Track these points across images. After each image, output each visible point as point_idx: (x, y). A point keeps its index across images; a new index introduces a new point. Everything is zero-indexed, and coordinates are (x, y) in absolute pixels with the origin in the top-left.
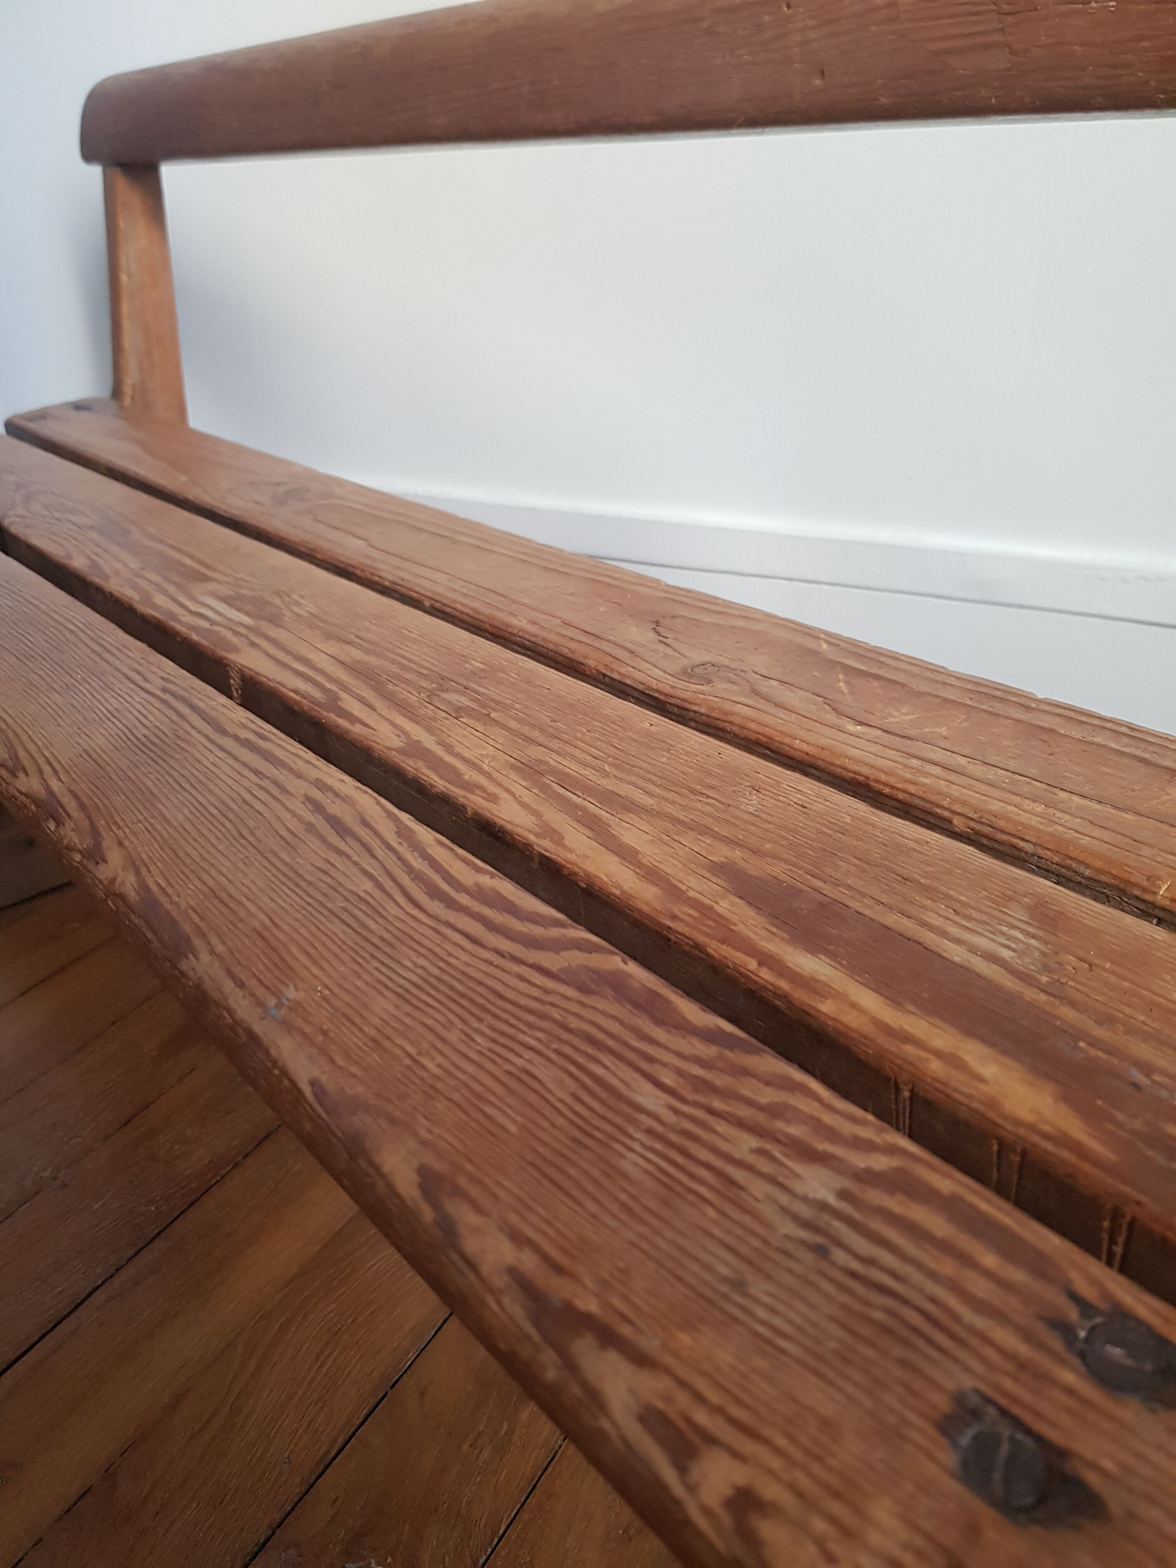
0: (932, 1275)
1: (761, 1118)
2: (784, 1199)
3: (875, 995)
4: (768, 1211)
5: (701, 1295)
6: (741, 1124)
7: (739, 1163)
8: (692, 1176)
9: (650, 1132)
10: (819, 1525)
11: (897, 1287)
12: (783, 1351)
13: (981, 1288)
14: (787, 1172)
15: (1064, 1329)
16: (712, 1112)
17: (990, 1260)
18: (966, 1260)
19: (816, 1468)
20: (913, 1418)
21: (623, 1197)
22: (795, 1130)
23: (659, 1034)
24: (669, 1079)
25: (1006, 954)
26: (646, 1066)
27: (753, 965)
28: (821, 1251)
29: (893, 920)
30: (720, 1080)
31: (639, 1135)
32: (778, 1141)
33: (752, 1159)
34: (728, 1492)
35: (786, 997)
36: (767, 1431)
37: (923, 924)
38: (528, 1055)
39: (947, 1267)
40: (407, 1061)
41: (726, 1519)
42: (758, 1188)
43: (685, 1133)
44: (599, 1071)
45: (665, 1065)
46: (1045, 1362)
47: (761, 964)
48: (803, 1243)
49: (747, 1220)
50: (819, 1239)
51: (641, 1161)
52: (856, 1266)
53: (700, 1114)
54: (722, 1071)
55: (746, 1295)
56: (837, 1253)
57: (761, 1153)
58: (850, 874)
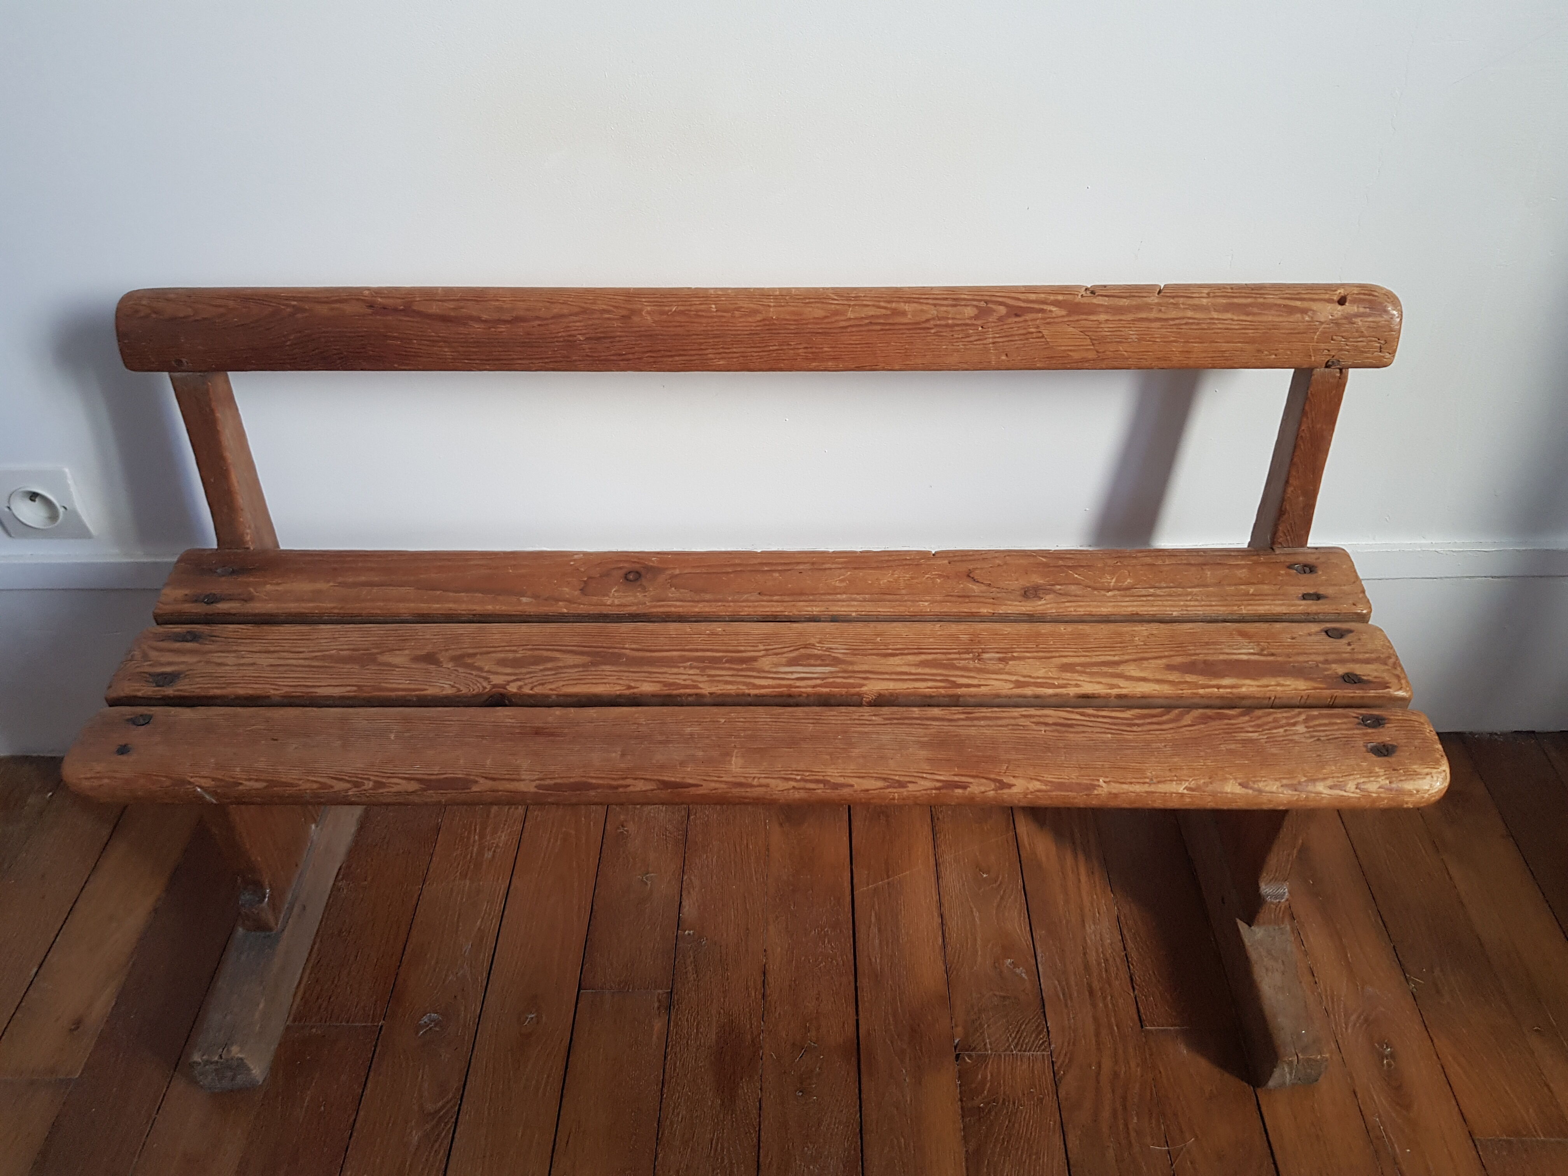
0: (1336, 730)
1: (1276, 724)
2: (1302, 736)
3: (1249, 680)
4: (1303, 740)
6: (1276, 728)
7: (1287, 735)
9: (1266, 742)
10: (1372, 779)
11: (1336, 736)
13: (1344, 726)
14: (1295, 731)
15: (1359, 724)
16: (1269, 730)
17: (1339, 721)
18: (1336, 724)
19: (1364, 772)
20: (1364, 754)
22: (1284, 721)
23: (1233, 721)
24: (1251, 729)
25: (1252, 651)
26: (1243, 730)
27: (1216, 690)
28: (1319, 740)
29: (1221, 657)
30: (1259, 722)
32: (1285, 726)
33: (1287, 733)
34: (1355, 786)
35: (1231, 693)
36: (1352, 773)
37: (1228, 654)
39: (1336, 727)
41: (1358, 791)
42: (1296, 738)
43: (1271, 737)
44: (1239, 738)
45: (1246, 727)
46: (1365, 731)
47: (1218, 689)
48: (1315, 741)
49: (1303, 744)
50: (1316, 738)
51: (1274, 749)
53: (1267, 731)
56: (1322, 738)
57: (1286, 731)
58: (1195, 650)
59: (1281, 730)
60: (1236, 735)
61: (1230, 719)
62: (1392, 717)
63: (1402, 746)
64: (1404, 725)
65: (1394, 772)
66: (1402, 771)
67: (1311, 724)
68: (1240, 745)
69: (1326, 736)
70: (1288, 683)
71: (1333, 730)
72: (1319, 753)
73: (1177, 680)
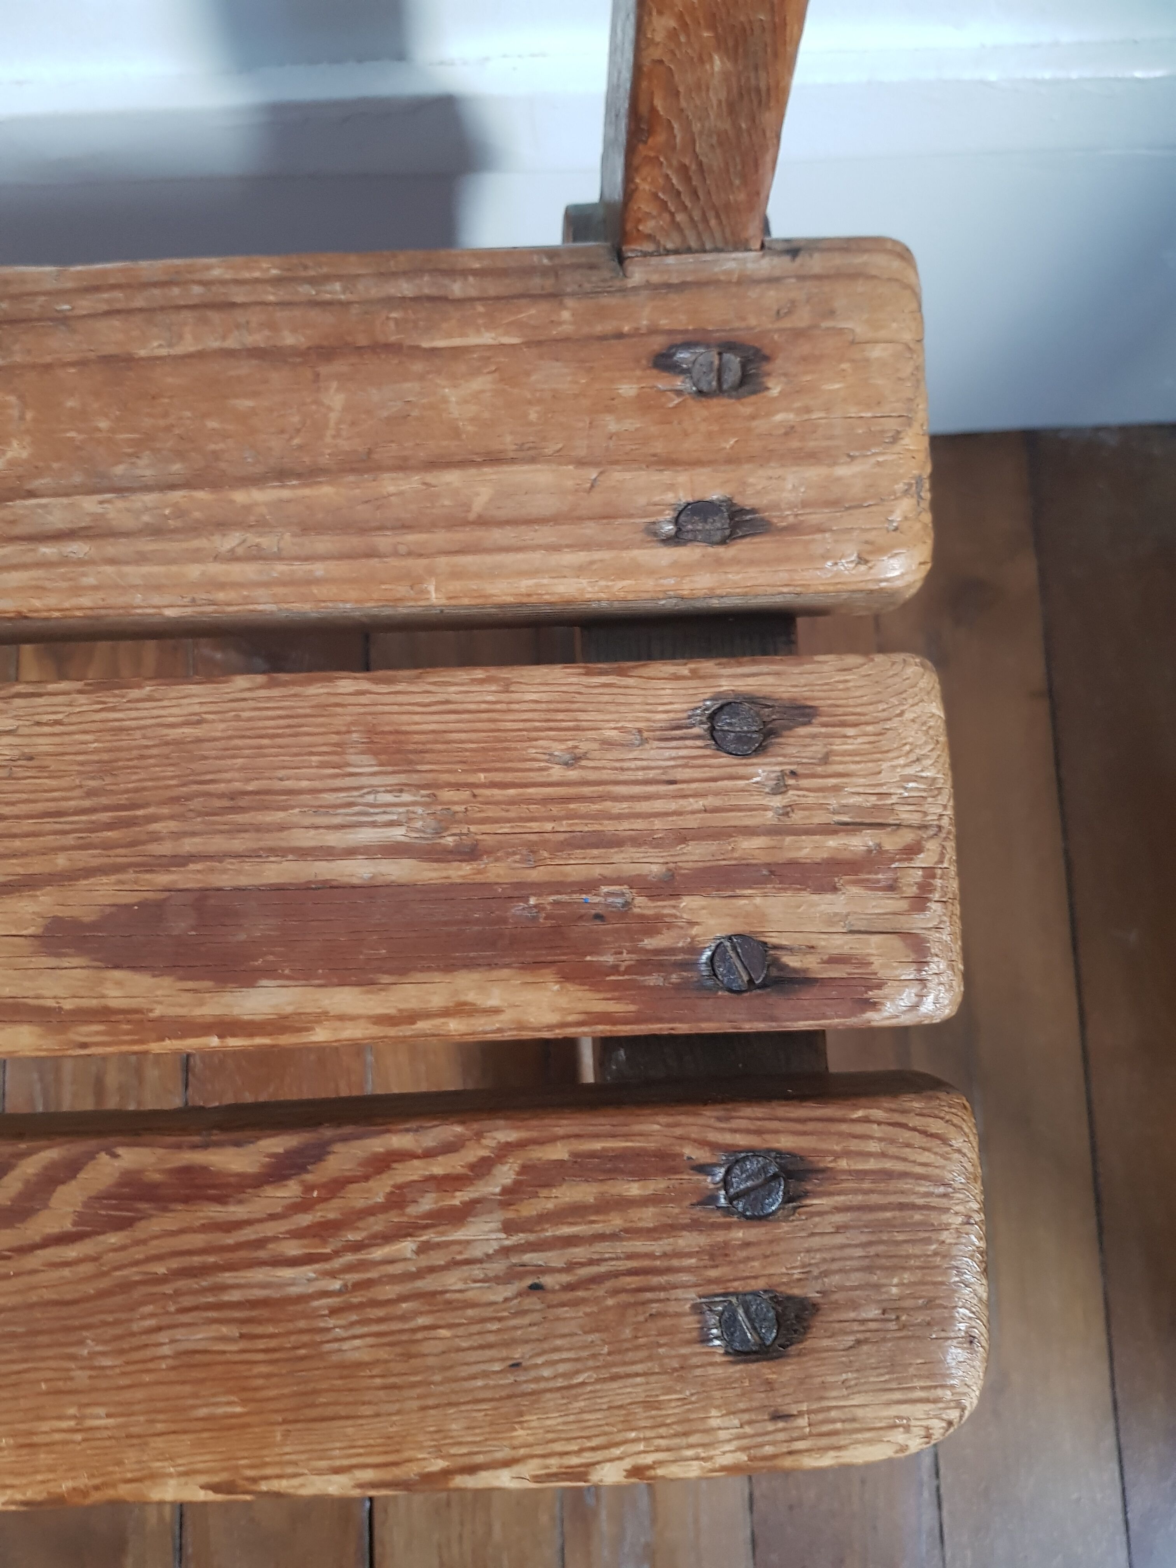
0: (613, 1237)
1: (395, 1217)
2: (477, 1271)
3: (347, 989)
4: (478, 1293)
5: (501, 1399)
6: (387, 1238)
7: (419, 1274)
8: (403, 1318)
9: (334, 1312)
10: (689, 1452)
11: (603, 1268)
12: (583, 1384)
13: (647, 1216)
14: (457, 1248)
16: (357, 1247)
17: (634, 1189)
18: (624, 1204)
19: (663, 1431)
20: (684, 1351)
21: (378, 1381)
22: (427, 1203)
23: (236, 1211)
24: (293, 1249)
25: (398, 834)
26: (262, 1254)
27: (214, 1041)
28: (536, 1287)
30: (330, 1212)
31: (331, 1322)
32: (426, 1227)
33: (424, 1261)
34: (624, 1474)
36: (619, 1438)
37: (303, 853)
38: (163, 1337)
39: (616, 1222)
40: (78, 1437)
41: (634, 1483)
42: (452, 1280)
43: (359, 1286)
44: (235, 1296)
45: (275, 1239)
47: (221, 1036)
48: (520, 1294)
49: (470, 1312)
50: (529, 1282)
51: (357, 1342)
52: (565, 1278)
53: (350, 1258)
54: (321, 1200)
55: (526, 1369)
56: (547, 1280)
57: (424, 1248)
58: (177, 836)
59: (407, 1247)
60: (227, 1277)
61: (221, 1200)
62: (843, 1164)
63: (836, 1306)
64: (874, 1199)
65: (770, 1427)
66: (803, 1422)
67: (529, 1209)
68: (233, 1331)
69: (570, 1267)
70: (493, 1001)
71: (601, 1237)
72: (517, 1354)
73: (68, 1005)
